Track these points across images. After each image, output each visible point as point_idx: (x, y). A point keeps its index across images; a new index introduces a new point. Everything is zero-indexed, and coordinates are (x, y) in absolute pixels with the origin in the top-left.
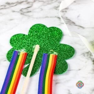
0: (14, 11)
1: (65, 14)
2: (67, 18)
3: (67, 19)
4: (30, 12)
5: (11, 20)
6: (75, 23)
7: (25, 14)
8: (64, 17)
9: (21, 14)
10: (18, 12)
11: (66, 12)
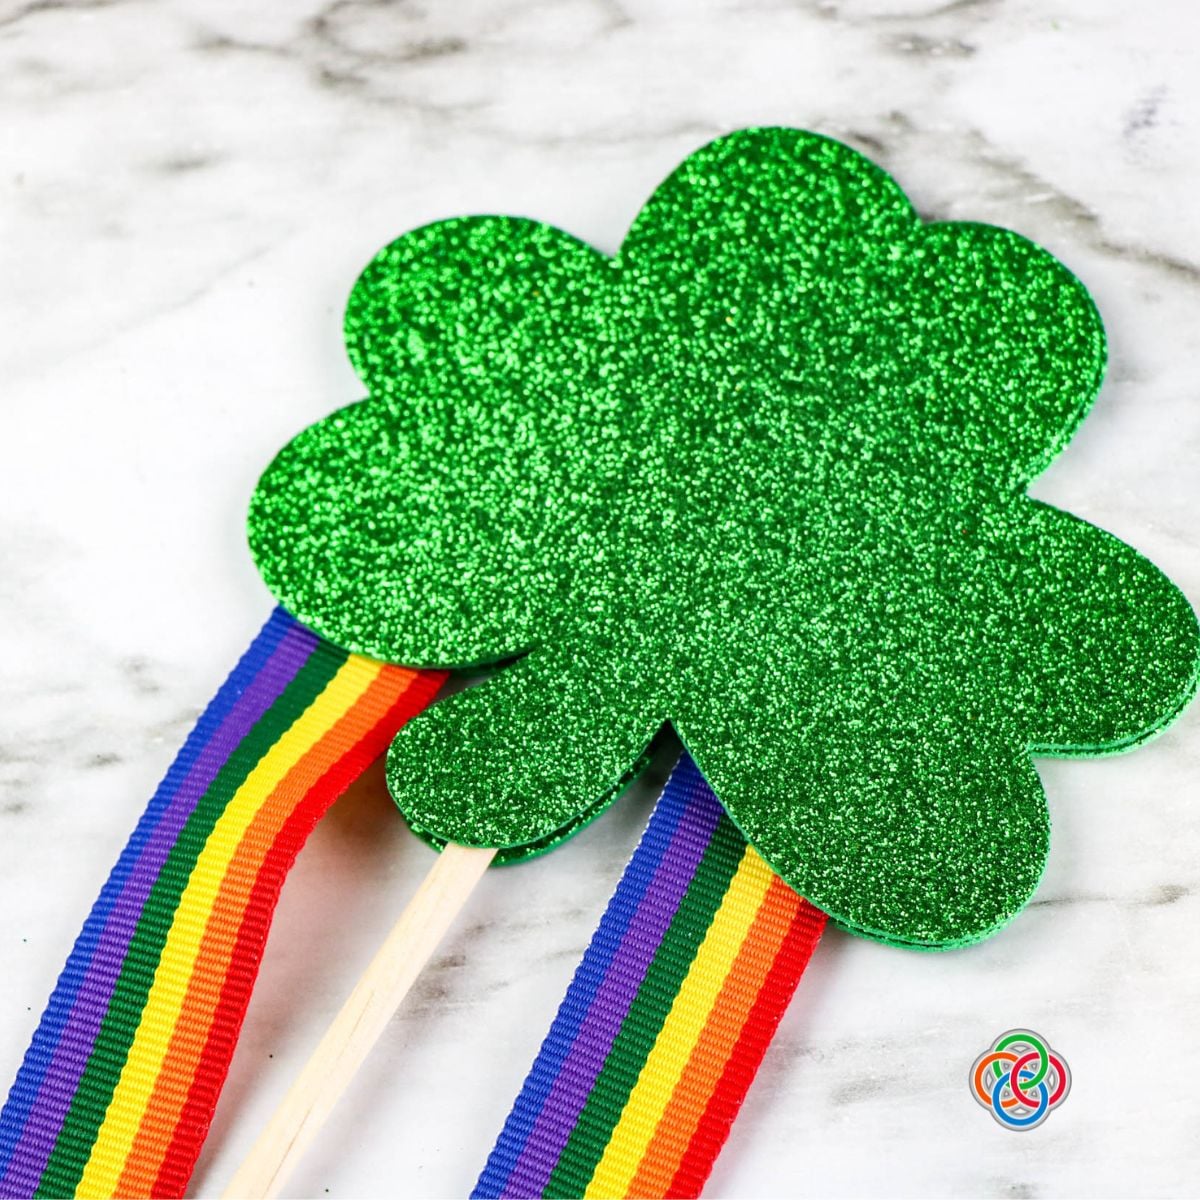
0: (221, 44)
1: (944, 83)
2: (977, 135)
3: (985, 162)
4: (455, 46)
5: (182, 165)
6: (1089, 219)
7: (382, 79)
8: (945, 127)
9: (329, 78)
10: (282, 52)
11: (968, 51)
